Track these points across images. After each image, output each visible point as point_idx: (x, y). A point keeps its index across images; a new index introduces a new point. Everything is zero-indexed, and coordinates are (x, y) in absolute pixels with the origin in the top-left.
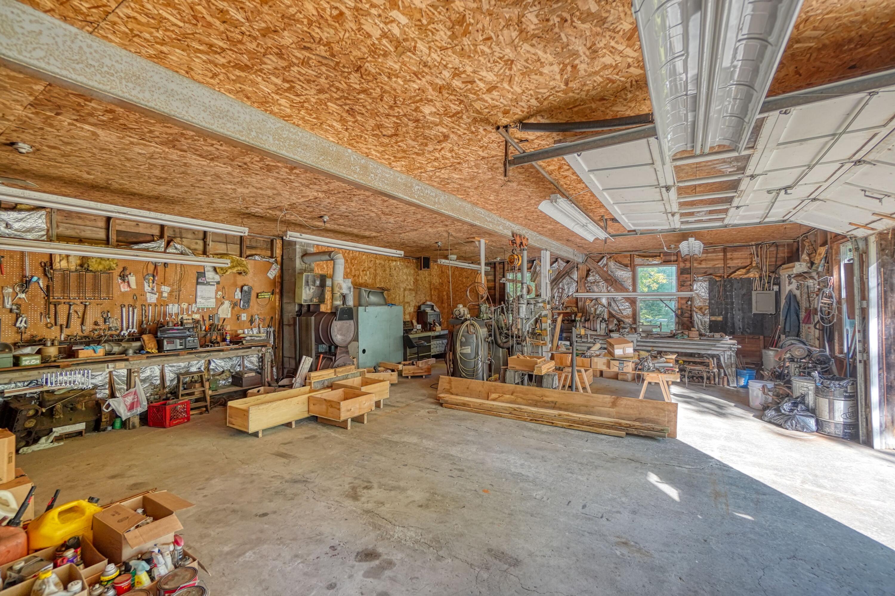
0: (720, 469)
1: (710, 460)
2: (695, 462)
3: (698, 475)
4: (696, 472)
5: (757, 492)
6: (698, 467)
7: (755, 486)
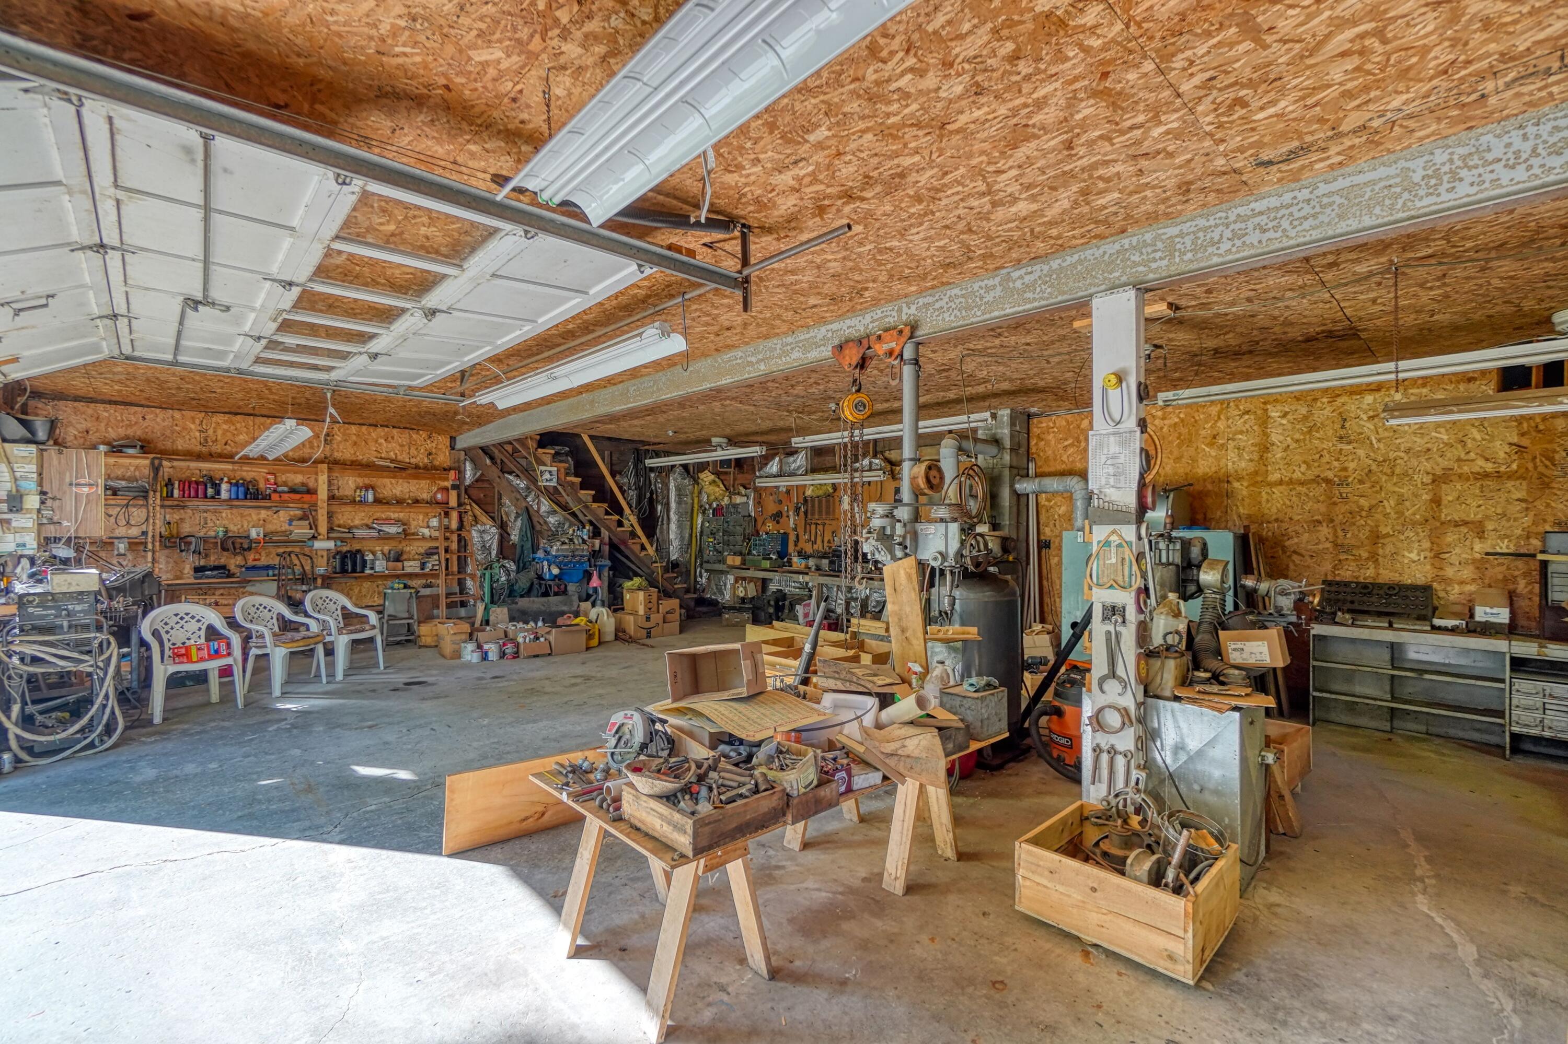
0: (317, 827)
1: (343, 836)
2: (367, 820)
3: (349, 803)
4: (353, 806)
5: (251, 816)
6: (355, 814)
7: (255, 823)
